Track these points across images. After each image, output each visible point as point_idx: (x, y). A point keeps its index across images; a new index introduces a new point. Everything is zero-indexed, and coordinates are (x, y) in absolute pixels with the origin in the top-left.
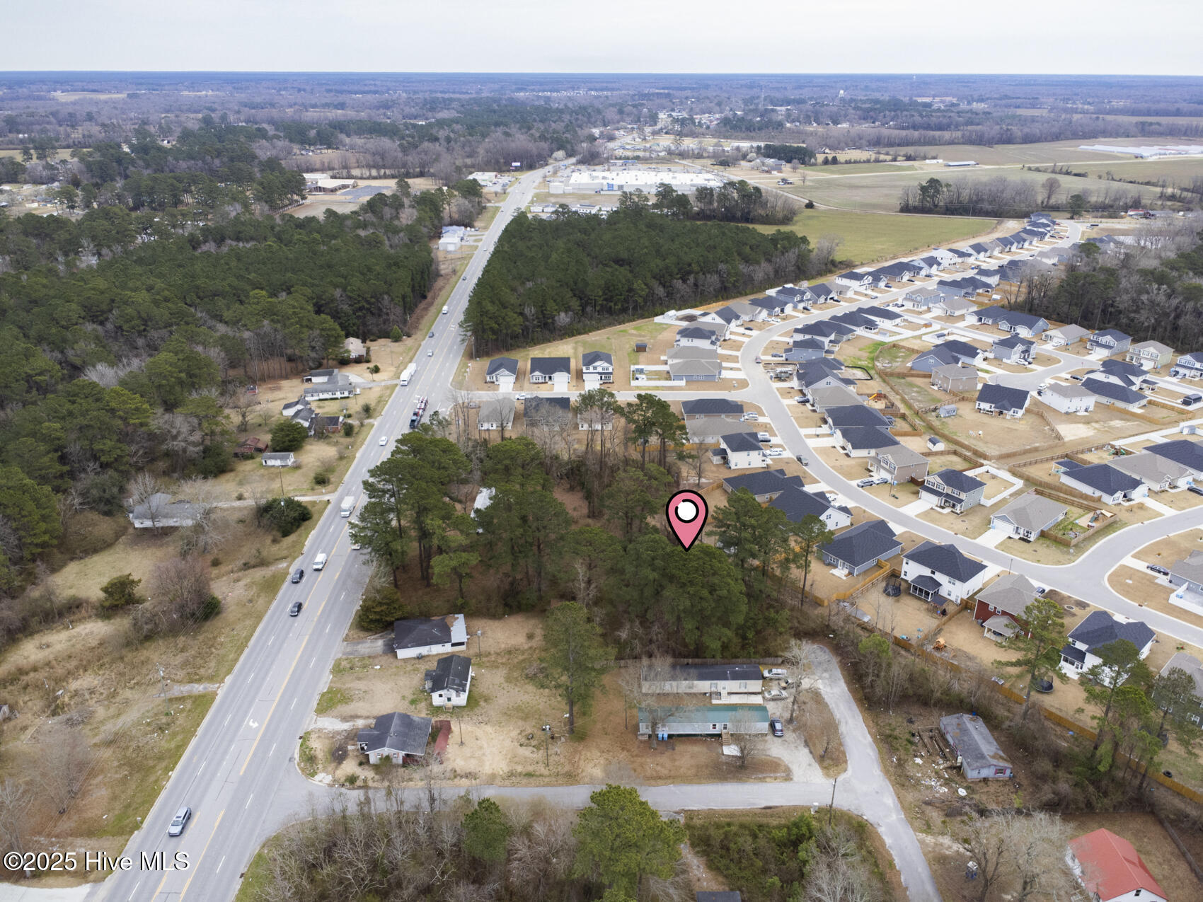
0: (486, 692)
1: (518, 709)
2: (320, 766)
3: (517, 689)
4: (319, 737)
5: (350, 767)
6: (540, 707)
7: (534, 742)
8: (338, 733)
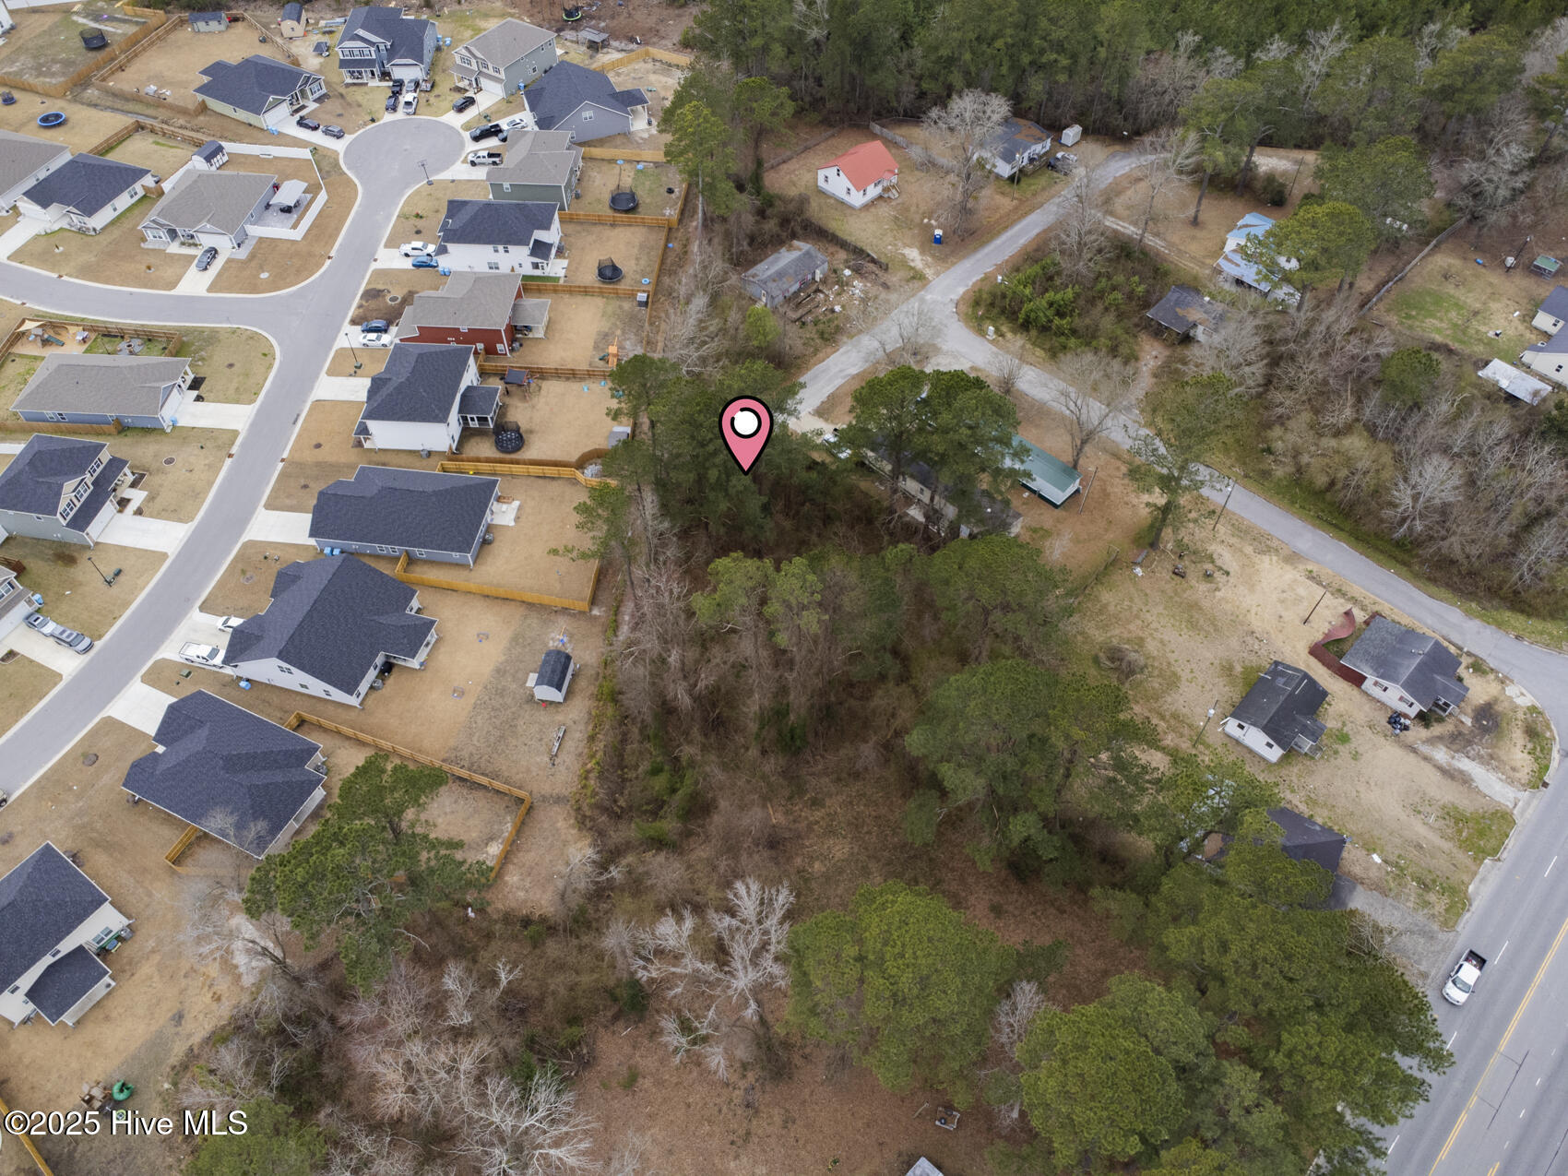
0: (1221, 682)
1: (1193, 625)
2: (1520, 715)
3: (1172, 657)
4: (1514, 769)
5: (1479, 690)
6: (1160, 609)
7: (1209, 567)
8: (1478, 758)
